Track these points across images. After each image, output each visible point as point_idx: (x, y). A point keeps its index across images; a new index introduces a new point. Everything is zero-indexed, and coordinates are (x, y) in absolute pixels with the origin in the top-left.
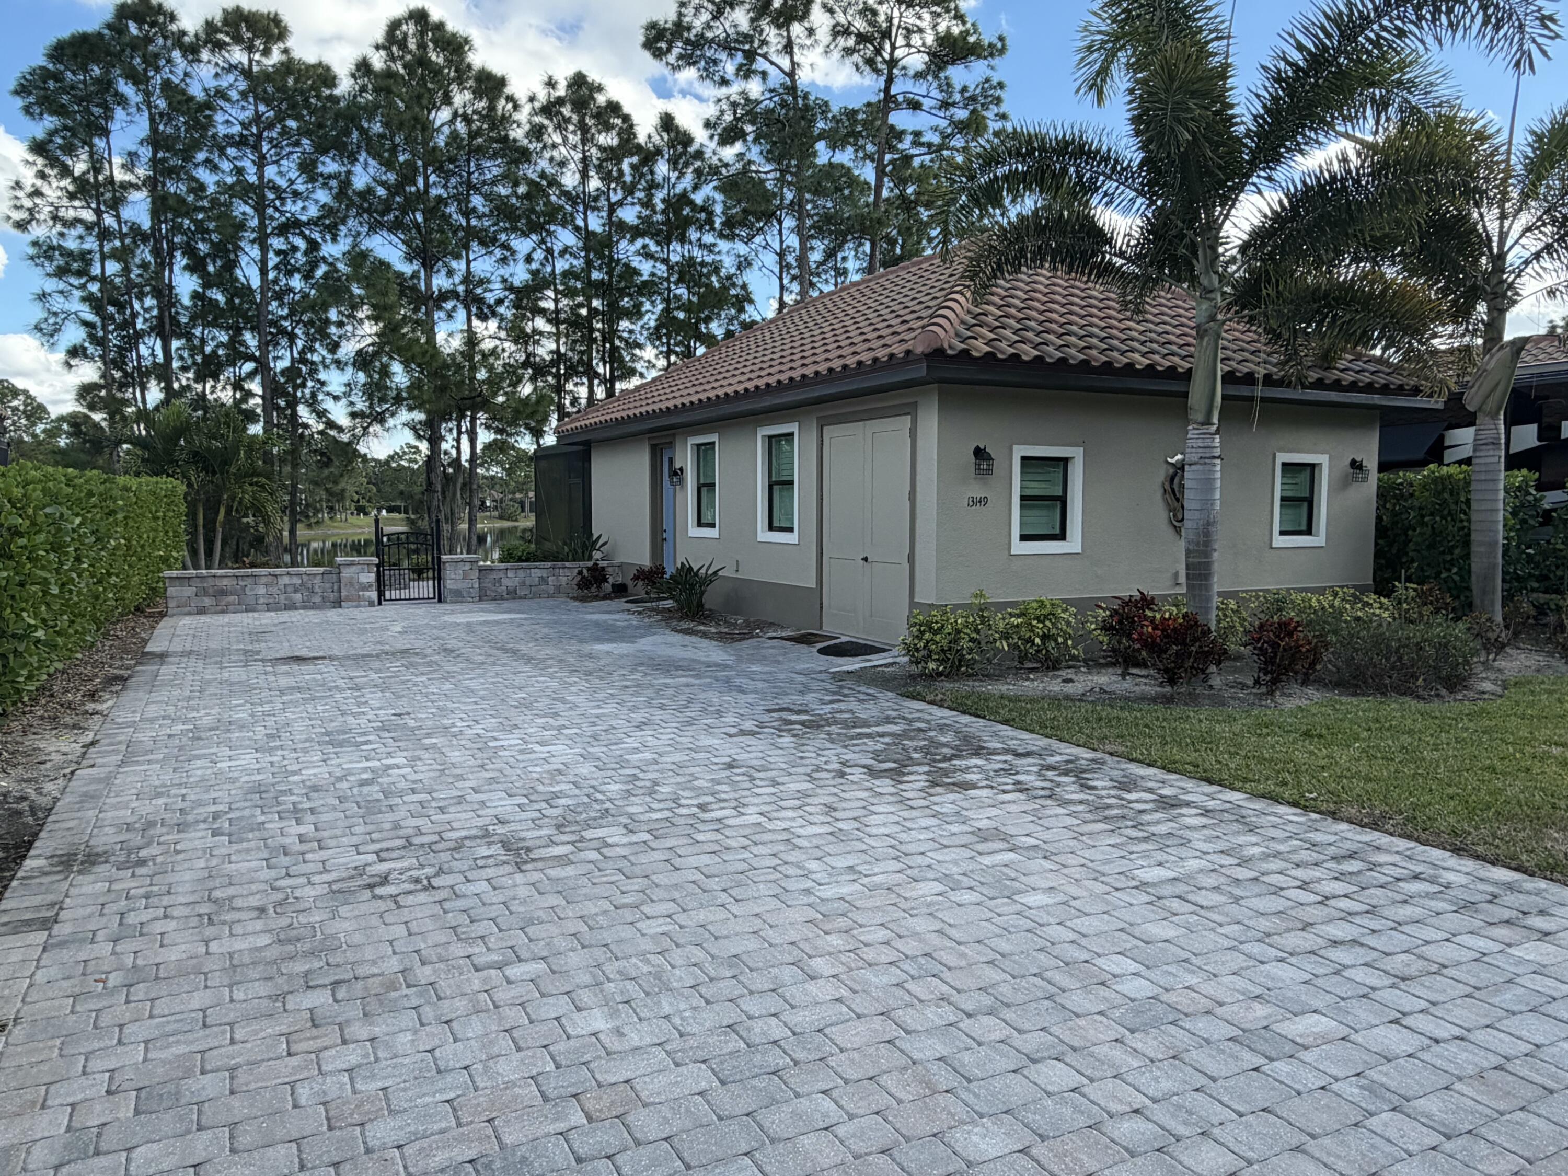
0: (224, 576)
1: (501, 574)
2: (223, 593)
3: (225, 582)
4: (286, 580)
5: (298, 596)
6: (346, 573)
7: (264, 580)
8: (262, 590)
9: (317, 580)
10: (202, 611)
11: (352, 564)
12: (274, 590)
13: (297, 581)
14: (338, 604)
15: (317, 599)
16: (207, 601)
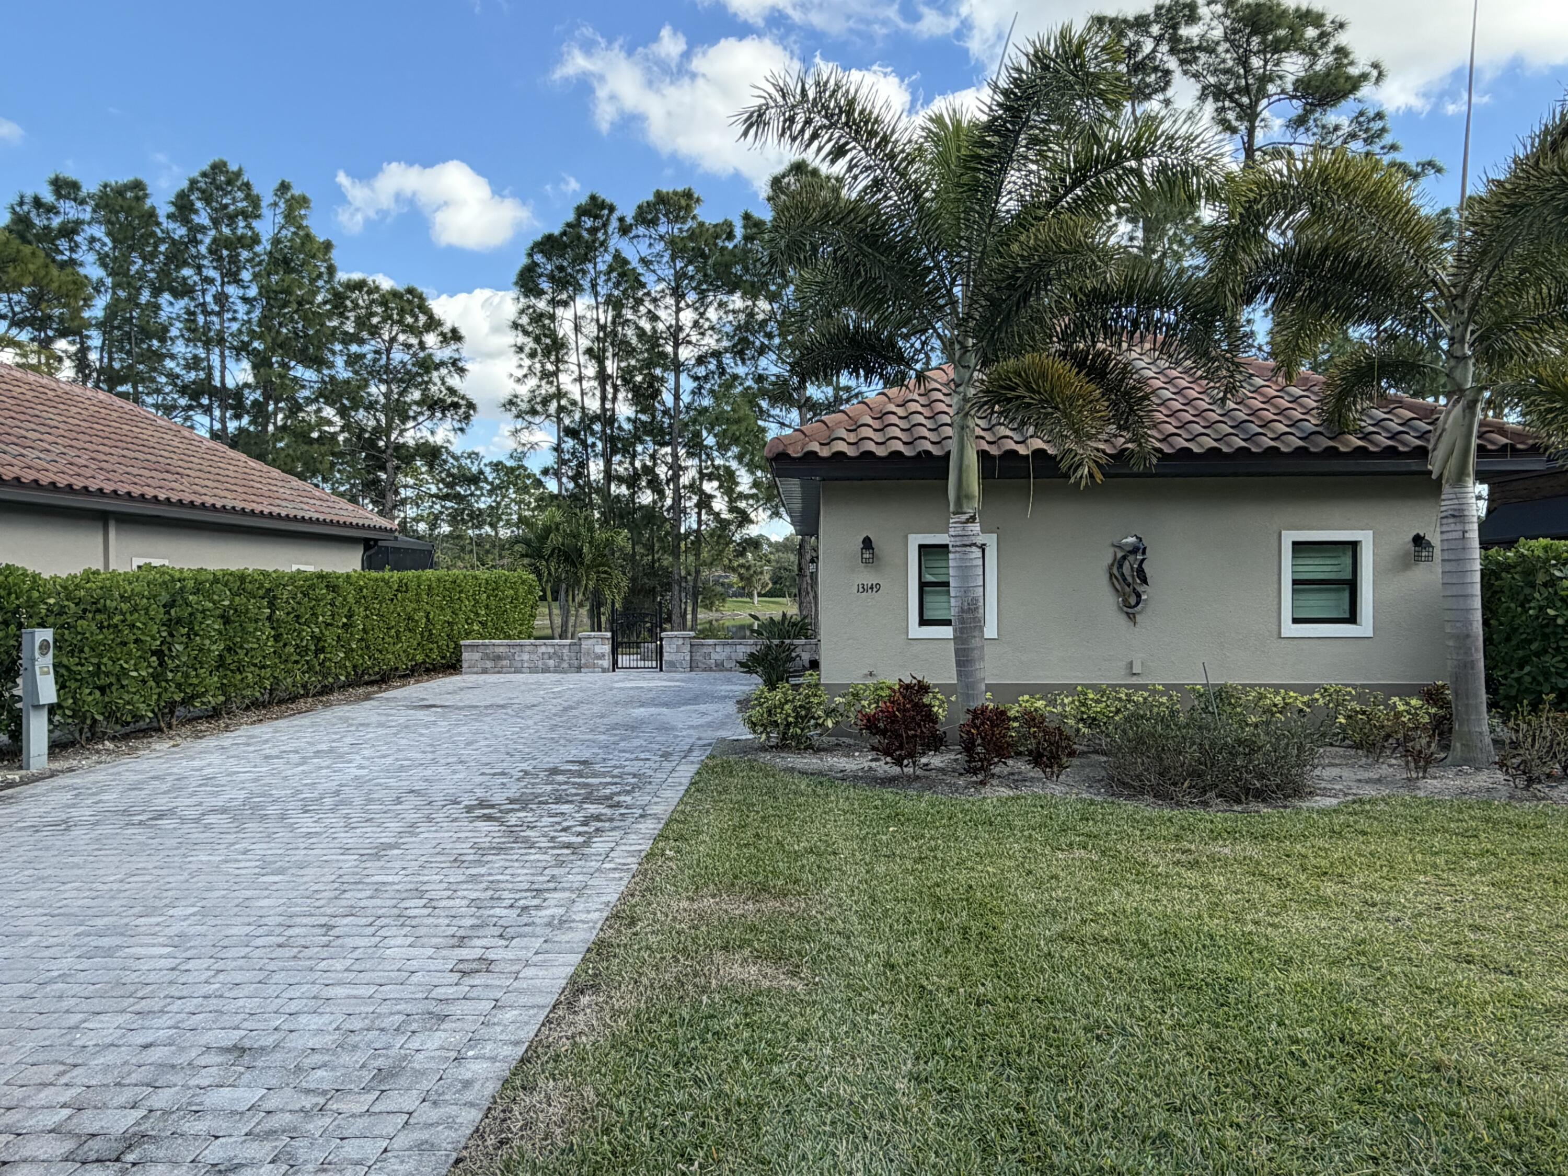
0: (499, 645)
1: (711, 650)
2: (498, 658)
3: (501, 649)
4: (543, 649)
5: (551, 663)
6: (585, 645)
7: (527, 649)
8: (526, 657)
9: (566, 651)
10: (485, 671)
11: (589, 638)
12: (534, 657)
13: (551, 650)
14: (579, 669)
15: (565, 665)
16: (489, 664)
